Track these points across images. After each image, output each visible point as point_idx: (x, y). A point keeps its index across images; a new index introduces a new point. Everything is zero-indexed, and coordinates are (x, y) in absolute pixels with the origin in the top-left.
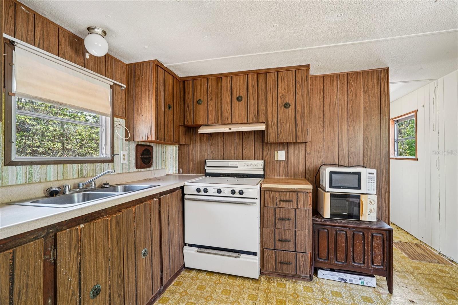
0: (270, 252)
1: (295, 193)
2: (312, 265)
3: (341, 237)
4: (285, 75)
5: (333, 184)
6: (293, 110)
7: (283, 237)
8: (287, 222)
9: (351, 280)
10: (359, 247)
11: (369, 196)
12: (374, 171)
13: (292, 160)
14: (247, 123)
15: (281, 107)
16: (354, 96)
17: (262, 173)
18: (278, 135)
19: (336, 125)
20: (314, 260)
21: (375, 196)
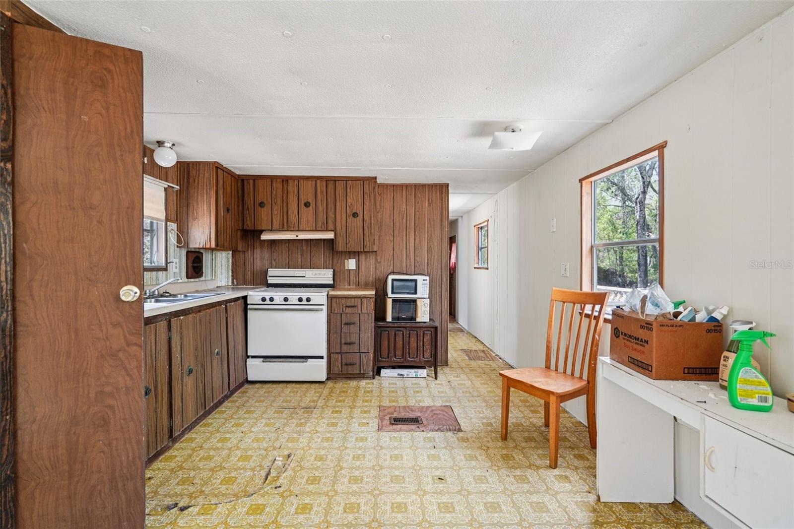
0: (336, 356)
1: (360, 299)
2: (375, 364)
3: (399, 337)
4: (354, 185)
5: (395, 291)
6: (361, 220)
7: (349, 341)
8: (352, 326)
9: (408, 375)
10: (413, 344)
11: (423, 300)
12: (427, 278)
13: (363, 269)
14: (314, 231)
15: (350, 216)
16: (421, 208)
17: (332, 282)
18: (346, 244)
19: (405, 234)
20: (376, 360)
21: (429, 300)
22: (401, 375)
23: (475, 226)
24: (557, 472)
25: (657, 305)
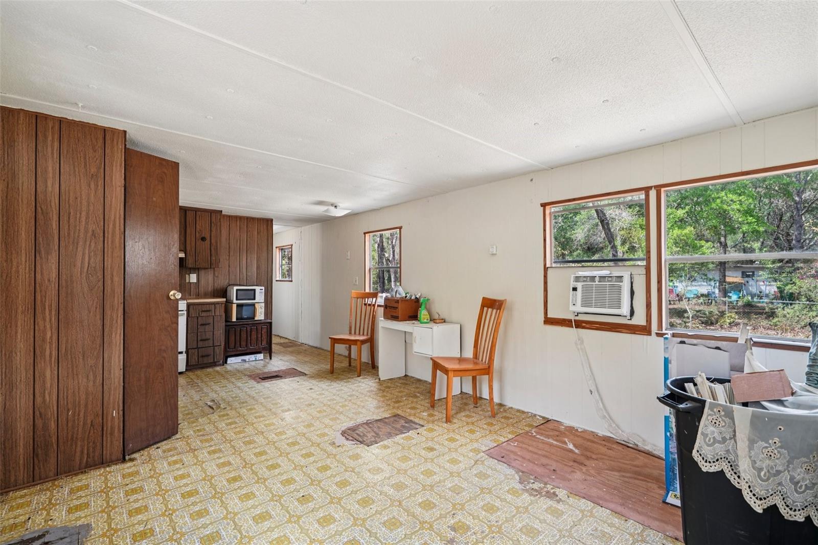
0: (193, 351)
1: (214, 305)
2: (224, 354)
3: (243, 331)
4: (203, 215)
5: (238, 298)
6: (209, 243)
7: (204, 338)
8: (207, 326)
9: (249, 359)
10: (254, 336)
11: (260, 304)
12: (263, 288)
13: (203, 282)
15: (199, 240)
16: (251, 235)
18: (195, 261)
19: (238, 255)
20: (225, 350)
21: (264, 304)
22: (244, 360)
23: (276, 248)
24: (361, 377)
25: (399, 294)
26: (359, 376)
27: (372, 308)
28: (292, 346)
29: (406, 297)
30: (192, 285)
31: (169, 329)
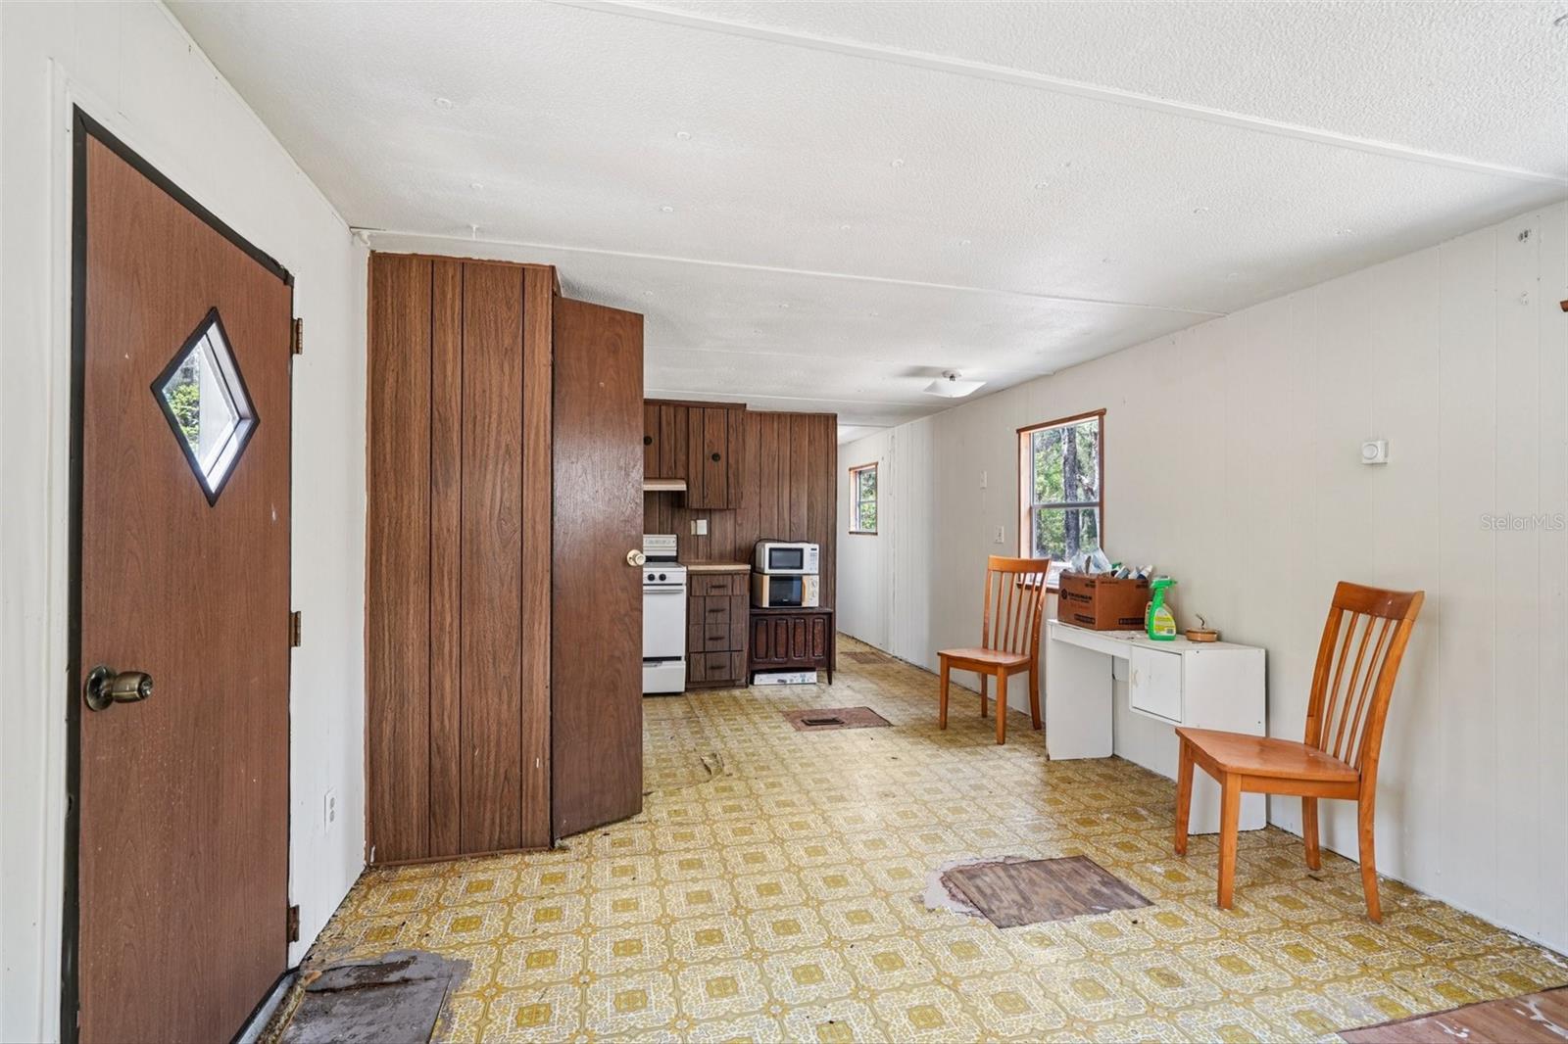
0: (698, 656)
1: (730, 577)
2: (749, 667)
3: (781, 628)
4: (715, 414)
5: (773, 565)
6: (725, 464)
7: (715, 635)
8: (720, 614)
9: (791, 680)
10: (800, 638)
11: (811, 577)
12: (817, 546)
13: (717, 534)
14: (655, 478)
15: (708, 459)
16: (798, 447)
17: (675, 554)
18: (703, 497)
19: (776, 484)
20: (750, 660)
21: (818, 577)
22: (783, 681)
23: (850, 470)
24: (1005, 746)
25: (1097, 566)
26: (1002, 742)
27: (1035, 594)
28: (874, 661)
29: (1114, 573)
30: (700, 539)
31: (627, 619)
